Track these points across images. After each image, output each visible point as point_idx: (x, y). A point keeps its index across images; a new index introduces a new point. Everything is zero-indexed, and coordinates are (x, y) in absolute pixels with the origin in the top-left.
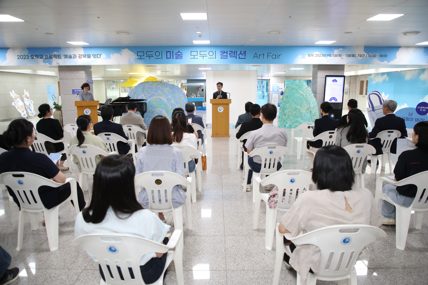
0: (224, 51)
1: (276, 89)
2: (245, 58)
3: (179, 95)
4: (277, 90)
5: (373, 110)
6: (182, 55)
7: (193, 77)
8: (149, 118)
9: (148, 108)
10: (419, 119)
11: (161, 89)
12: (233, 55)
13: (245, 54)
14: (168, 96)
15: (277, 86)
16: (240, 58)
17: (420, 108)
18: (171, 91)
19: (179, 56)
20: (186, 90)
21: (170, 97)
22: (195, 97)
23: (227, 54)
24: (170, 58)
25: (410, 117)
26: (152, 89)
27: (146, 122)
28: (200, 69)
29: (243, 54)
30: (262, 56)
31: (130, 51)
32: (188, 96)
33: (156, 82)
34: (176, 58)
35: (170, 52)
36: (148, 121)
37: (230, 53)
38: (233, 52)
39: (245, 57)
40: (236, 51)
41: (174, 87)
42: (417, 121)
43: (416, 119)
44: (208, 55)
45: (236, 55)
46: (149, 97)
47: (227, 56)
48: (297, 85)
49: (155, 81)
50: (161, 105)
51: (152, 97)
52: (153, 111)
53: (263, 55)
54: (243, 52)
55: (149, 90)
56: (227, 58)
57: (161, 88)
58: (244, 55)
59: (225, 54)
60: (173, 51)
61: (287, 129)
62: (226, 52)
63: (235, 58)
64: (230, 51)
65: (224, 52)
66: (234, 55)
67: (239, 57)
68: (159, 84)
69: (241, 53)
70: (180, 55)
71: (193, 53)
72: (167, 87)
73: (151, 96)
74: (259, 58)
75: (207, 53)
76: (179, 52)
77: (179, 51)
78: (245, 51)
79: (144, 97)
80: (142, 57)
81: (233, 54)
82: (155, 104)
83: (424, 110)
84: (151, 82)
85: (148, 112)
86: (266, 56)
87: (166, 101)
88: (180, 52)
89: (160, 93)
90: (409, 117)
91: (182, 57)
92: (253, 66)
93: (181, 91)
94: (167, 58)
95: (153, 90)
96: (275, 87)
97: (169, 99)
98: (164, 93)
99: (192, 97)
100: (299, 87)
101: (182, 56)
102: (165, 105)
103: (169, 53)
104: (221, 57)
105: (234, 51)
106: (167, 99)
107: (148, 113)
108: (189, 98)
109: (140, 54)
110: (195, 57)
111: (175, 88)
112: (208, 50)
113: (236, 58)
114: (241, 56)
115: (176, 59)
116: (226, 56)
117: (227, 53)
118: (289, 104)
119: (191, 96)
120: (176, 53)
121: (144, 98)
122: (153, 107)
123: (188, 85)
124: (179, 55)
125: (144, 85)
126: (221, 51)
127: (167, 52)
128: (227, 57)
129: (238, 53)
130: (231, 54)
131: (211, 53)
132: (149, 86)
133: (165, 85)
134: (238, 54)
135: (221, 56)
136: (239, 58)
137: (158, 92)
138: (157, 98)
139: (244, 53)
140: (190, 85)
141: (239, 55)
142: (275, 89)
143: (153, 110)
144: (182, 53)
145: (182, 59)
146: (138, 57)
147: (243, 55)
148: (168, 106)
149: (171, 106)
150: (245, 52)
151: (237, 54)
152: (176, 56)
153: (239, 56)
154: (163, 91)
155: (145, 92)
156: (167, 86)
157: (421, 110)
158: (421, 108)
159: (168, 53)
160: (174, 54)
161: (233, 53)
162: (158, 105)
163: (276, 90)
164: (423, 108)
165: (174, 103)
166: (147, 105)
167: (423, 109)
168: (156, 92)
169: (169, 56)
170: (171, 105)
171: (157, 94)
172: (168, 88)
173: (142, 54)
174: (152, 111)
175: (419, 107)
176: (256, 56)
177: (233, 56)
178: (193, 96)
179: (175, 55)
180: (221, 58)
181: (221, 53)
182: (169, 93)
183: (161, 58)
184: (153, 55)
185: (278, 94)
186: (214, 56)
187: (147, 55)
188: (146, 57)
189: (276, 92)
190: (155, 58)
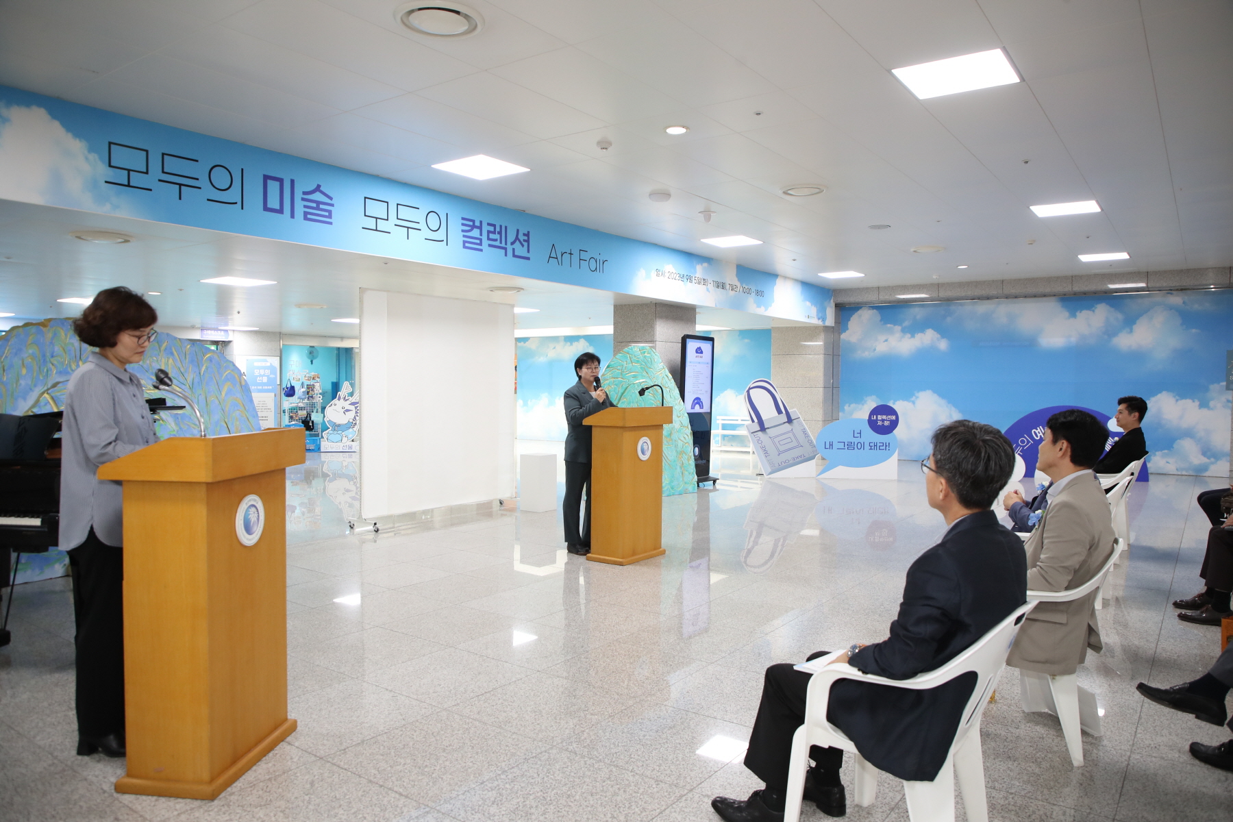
0: (473, 221)
1: (264, 375)
2: (528, 259)
4: (269, 378)
5: (763, 428)
6: (333, 205)
10: (878, 445)
12: (496, 240)
13: (528, 241)
15: (268, 364)
16: (516, 253)
17: (877, 417)
19: (318, 208)
23: (481, 235)
24: (281, 211)
25: (857, 441)
29: (524, 241)
30: (566, 259)
31: (64, 124)
34: (306, 214)
35: (281, 181)
37: (489, 232)
38: (498, 229)
39: (526, 255)
40: (506, 227)
42: (873, 448)
43: (871, 444)
44: (422, 225)
45: (506, 244)
47: (481, 240)
48: (638, 361)
53: (571, 254)
54: (524, 235)
56: (481, 250)
58: (525, 245)
59: (476, 233)
60: (292, 182)
62: (477, 224)
63: (503, 251)
64: (489, 224)
65: (471, 223)
66: (501, 243)
67: (514, 250)
69: (517, 238)
70: (322, 206)
71: (372, 208)
72: (172, 354)
74: (560, 262)
75: (419, 216)
76: (318, 189)
77: (319, 186)
78: (528, 232)
79: (54, 407)
80: (136, 179)
81: (498, 237)
83: (886, 423)
86: (575, 258)
88: (321, 189)
90: (853, 440)
91: (330, 216)
94: (266, 208)
100: (641, 368)
101: (330, 212)
103: (277, 184)
104: (464, 242)
105: (501, 226)
106: (176, 417)
109: (122, 157)
110: (382, 225)
112: (426, 204)
113: (506, 254)
114: (518, 249)
115: (306, 218)
116: (478, 242)
117: (480, 228)
120: (305, 193)
124: (318, 203)
126: (463, 219)
127: (266, 178)
128: (481, 244)
129: (511, 238)
130: (491, 236)
131: (433, 221)
133: (160, 346)
134: (509, 240)
135: (464, 236)
136: (514, 256)
139: (526, 238)
141: (512, 244)
142: (260, 376)
144: (331, 198)
145: (331, 223)
146: (111, 174)
147: (523, 246)
150: (527, 235)
151: (509, 243)
152: (305, 207)
153: (514, 246)
156: (171, 349)
157: (880, 423)
158: (880, 417)
159: (273, 187)
160: (298, 195)
161: (499, 233)
163: (265, 380)
164: (884, 417)
167: (883, 420)
169: (274, 203)
172: (175, 360)
173: (137, 161)
175: (875, 417)
176: (553, 254)
177: (497, 243)
179: (303, 199)
181: (463, 224)
182: (183, 387)
183: (236, 203)
184: (197, 179)
185: (273, 394)
186: (441, 235)
187: (163, 172)
188: (160, 180)
189: (266, 387)
190: (208, 200)
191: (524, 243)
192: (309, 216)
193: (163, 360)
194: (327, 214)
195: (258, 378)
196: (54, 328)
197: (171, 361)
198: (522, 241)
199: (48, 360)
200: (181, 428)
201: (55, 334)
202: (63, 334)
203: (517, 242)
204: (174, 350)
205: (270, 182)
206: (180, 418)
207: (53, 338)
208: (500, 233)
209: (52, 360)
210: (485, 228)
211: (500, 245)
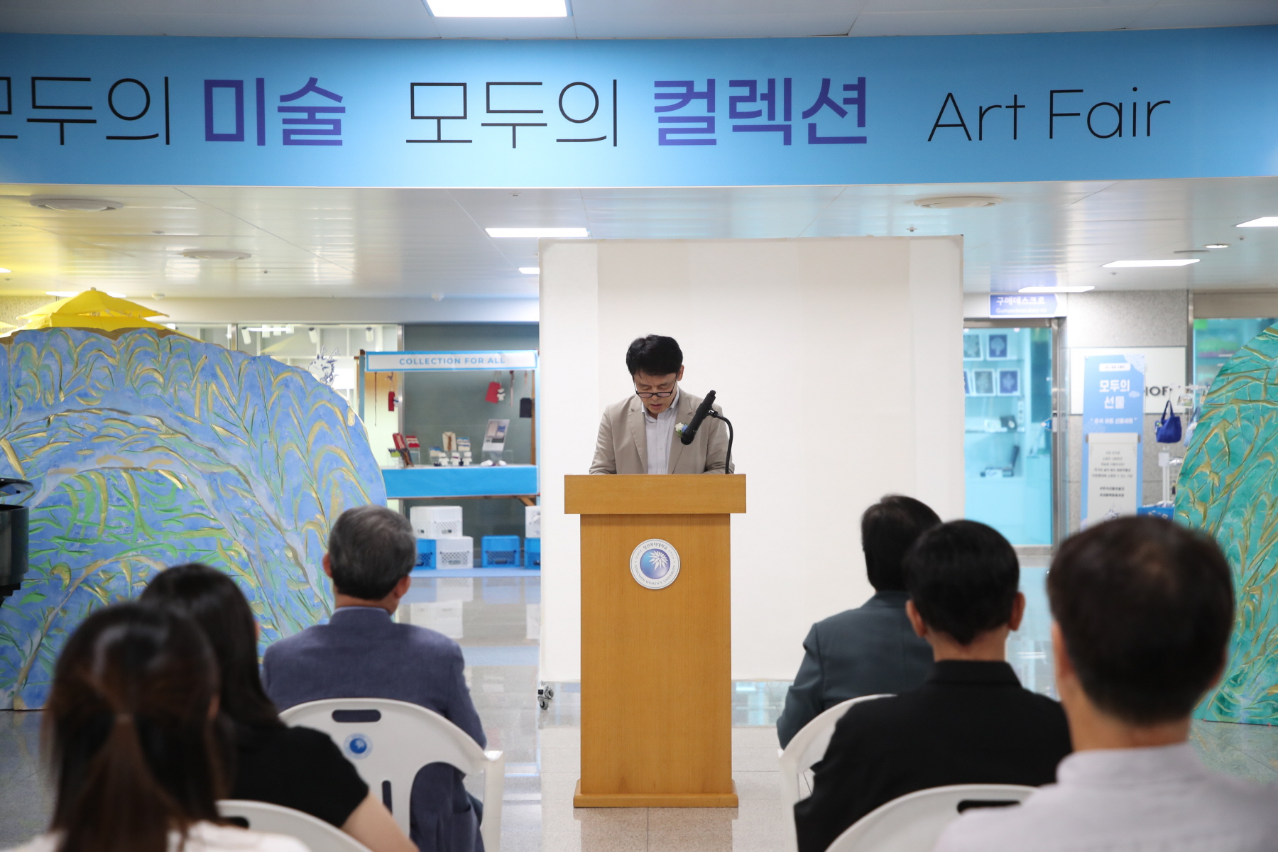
0: (689, 85)
1: (1118, 393)
2: (862, 140)
3: (311, 439)
4: (1128, 400)
6: (342, 110)
7: (449, 301)
8: (47, 635)
9: (34, 554)
11: (159, 391)
12: (758, 114)
13: (860, 102)
14: (221, 449)
15: (1127, 367)
16: (819, 134)
18: (250, 412)
19: (312, 120)
20: (391, 408)
21: (236, 456)
22: (467, 461)
23: (711, 108)
24: (239, 136)
26: (84, 395)
27: (21, 677)
28: (494, 232)
29: (847, 101)
30: (998, 122)
32: (413, 451)
33: (116, 334)
34: (287, 134)
35: (238, 85)
36: (32, 667)
37: (734, 100)
38: (762, 88)
39: (859, 132)
40: (788, 83)
41: (277, 374)
44: (551, 114)
45: (788, 116)
46: (55, 463)
47: (711, 121)
49: (109, 329)
50: (161, 529)
51: (85, 457)
52: (86, 581)
53: (1015, 107)
54: (847, 88)
55: (57, 398)
56: (713, 142)
57: (164, 387)
58: (852, 110)
59: (697, 107)
60: (260, 83)
61: (1242, 733)
62: (701, 87)
63: (780, 135)
64: (734, 84)
65: (683, 90)
66: (772, 116)
67: (812, 128)
68: (146, 353)
69: (824, 99)
70: (319, 116)
71: (429, 101)
72: (214, 376)
73: (70, 455)
74: (974, 133)
75: (544, 99)
76: (312, 86)
77: (313, 81)
78: (862, 81)
79: (12, 460)
81: (762, 105)
82: (107, 520)
84: (80, 334)
85: (37, 590)
86: (1034, 118)
87: (204, 492)
88: (318, 85)
89: (149, 426)
91: (337, 131)
92: (927, 202)
93: (332, 413)
94: (211, 136)
95: (96, 404)
96: (1110, 376)
97: (227, 474)
98: (184, 423)
99: (444, 462)
101: (337, 123)
102: (194, 527)
103: (231, 92)
104: (663, 133)
105: (772, 83)
106: (211, 478)
107: (37, 599)
108: (417, 467)
110: (449, 129)
111: (286, 384)
112: (554, 72)
113: (787, 141)
114: (827, 122)
115: (287, 141)
116: (704, 125)
117: (710, 95)
118: (1247, 513)
119: (433, 453)
120: (284, 98)
121: (9, 466)
122: (83, 546)
123: (413, 366)
124: (312, 111)
125: (15, 355)
126: (658, 84)
127: (210, 85)
128: (711, 129)
129: (804, 97)
130: (742, 107)
131: (579, 102)
132: (55, 367)
133: (193, 365)
134: (799, 106)
135: (662, 120)
136: (813, 139)
137: (132, 418)
138: (126, 470)
139: (854, 94)
140: (424, 366)
141: (807, 114)
142: (1112, 394)
143: (84, 574)
144: (339, 99)
145: (339, 143)
147: (842, 113)
148: (217, 534)
149: (241, 538)
150: (861, 86)
151: (797, 110)
152: (286, 121)
153: (811, 120)
154: (179, 409)
155: (20, 416)
156: (213, 368)
159: (223, 99)
160: (272, 103)
161: (763, 97)
162: (127, 530)
163: (1120, 403)
165: (270, 509)
166: (31, 525)
168: (115, 415)
169: (225, 124)
170: (241, 528)
171: (130, 433)
172: (220, 386)
174: (77, 583)
176: (950, 116)
177: (763, 120)
178: (450, 457)
179: (281, 109)
180: (663, 141)
181: (658, 96)
182: (234, 429)
183: (156, 136)
184: (90, 108)
185: (1134, 436)
186: (601, 124)
187: (35, 106)
188: (29, 120)
189: (1121, 421)
190: (109, 138)
191: (846, 107)
192: (293, 137)
193: (199, 386)
194: (330, 127)
195: (1107, 401)
196: (21, 345)
197: (214, 387)
198: (840, 103)
199: (12, 391)
200: (220, 496)
201: (22, 353)
202: (34, 351)
203: (825, 108)
204: (219, 371)
205: (216, 91)
206: (219, 481)
207: (19, 360)
208: (770, 97)
209: (17, 391)
210: (723, 95)
211: (772, 123)
